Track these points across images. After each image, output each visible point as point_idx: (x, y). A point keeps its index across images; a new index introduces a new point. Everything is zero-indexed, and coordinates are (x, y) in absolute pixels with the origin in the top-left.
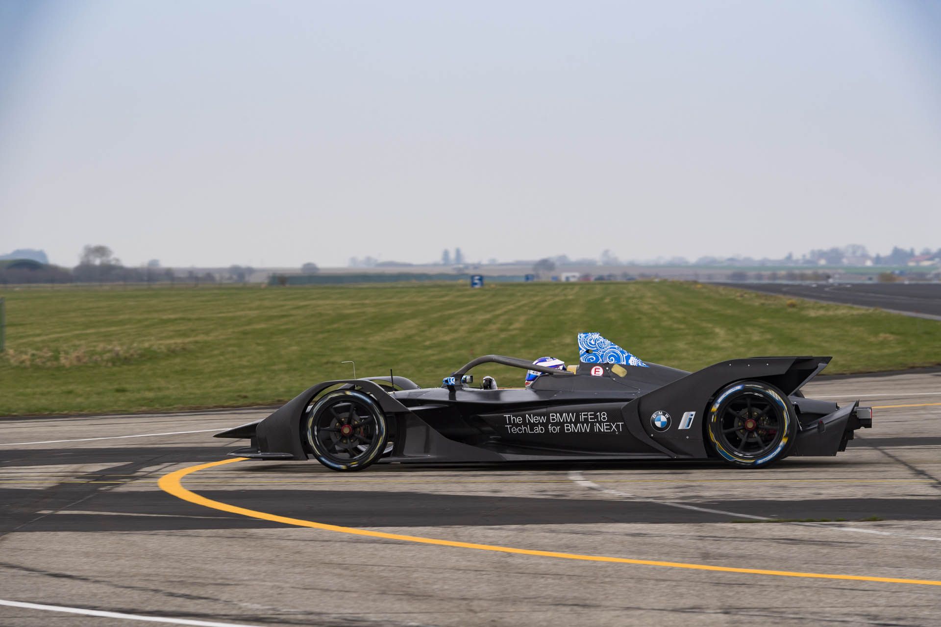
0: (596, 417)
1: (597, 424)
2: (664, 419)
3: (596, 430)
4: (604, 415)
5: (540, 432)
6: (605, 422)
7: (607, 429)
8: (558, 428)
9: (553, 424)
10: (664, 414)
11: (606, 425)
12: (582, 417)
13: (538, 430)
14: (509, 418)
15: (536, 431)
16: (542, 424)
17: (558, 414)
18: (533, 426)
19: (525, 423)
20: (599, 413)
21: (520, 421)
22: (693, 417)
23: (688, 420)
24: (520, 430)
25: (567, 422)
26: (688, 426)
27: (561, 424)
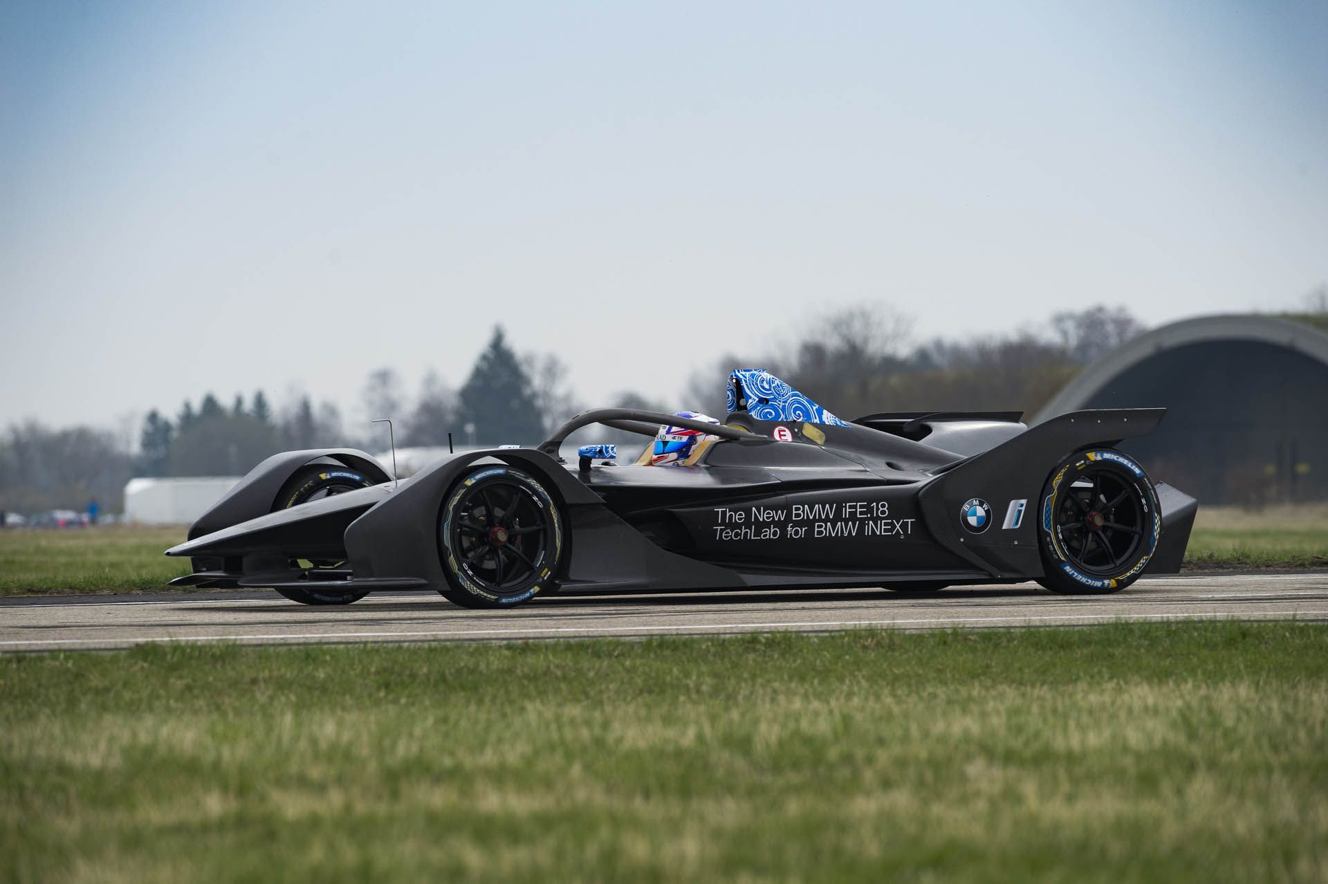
0: (870, 510)
1: (871, 522)
2: (981, 512)
3: (868, 531)
4: (883, 506)
5: (772, 537)
6: (884, 518)
7: (886, 530)
8: (804, 529)
9: (796, 524)
10: (981, 504)
11: (886, 524)
12: (847, 511)
13: (769, 533)
14: (724, 513)
15: (765, 536)
16: (778, 524)
17: (806, 506)
18: (760, 526)
19: (748, 524)
20: (875, 504)
21: (740, 519)
22: (1023, 508)
23: (1016, 514)
24: (737, 535)
25: (820, 520)
26: (1017, 523)
27: (809, 523)
